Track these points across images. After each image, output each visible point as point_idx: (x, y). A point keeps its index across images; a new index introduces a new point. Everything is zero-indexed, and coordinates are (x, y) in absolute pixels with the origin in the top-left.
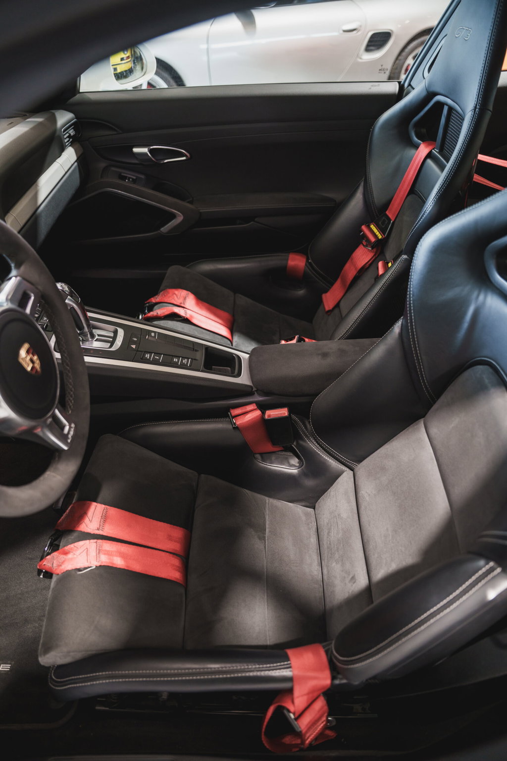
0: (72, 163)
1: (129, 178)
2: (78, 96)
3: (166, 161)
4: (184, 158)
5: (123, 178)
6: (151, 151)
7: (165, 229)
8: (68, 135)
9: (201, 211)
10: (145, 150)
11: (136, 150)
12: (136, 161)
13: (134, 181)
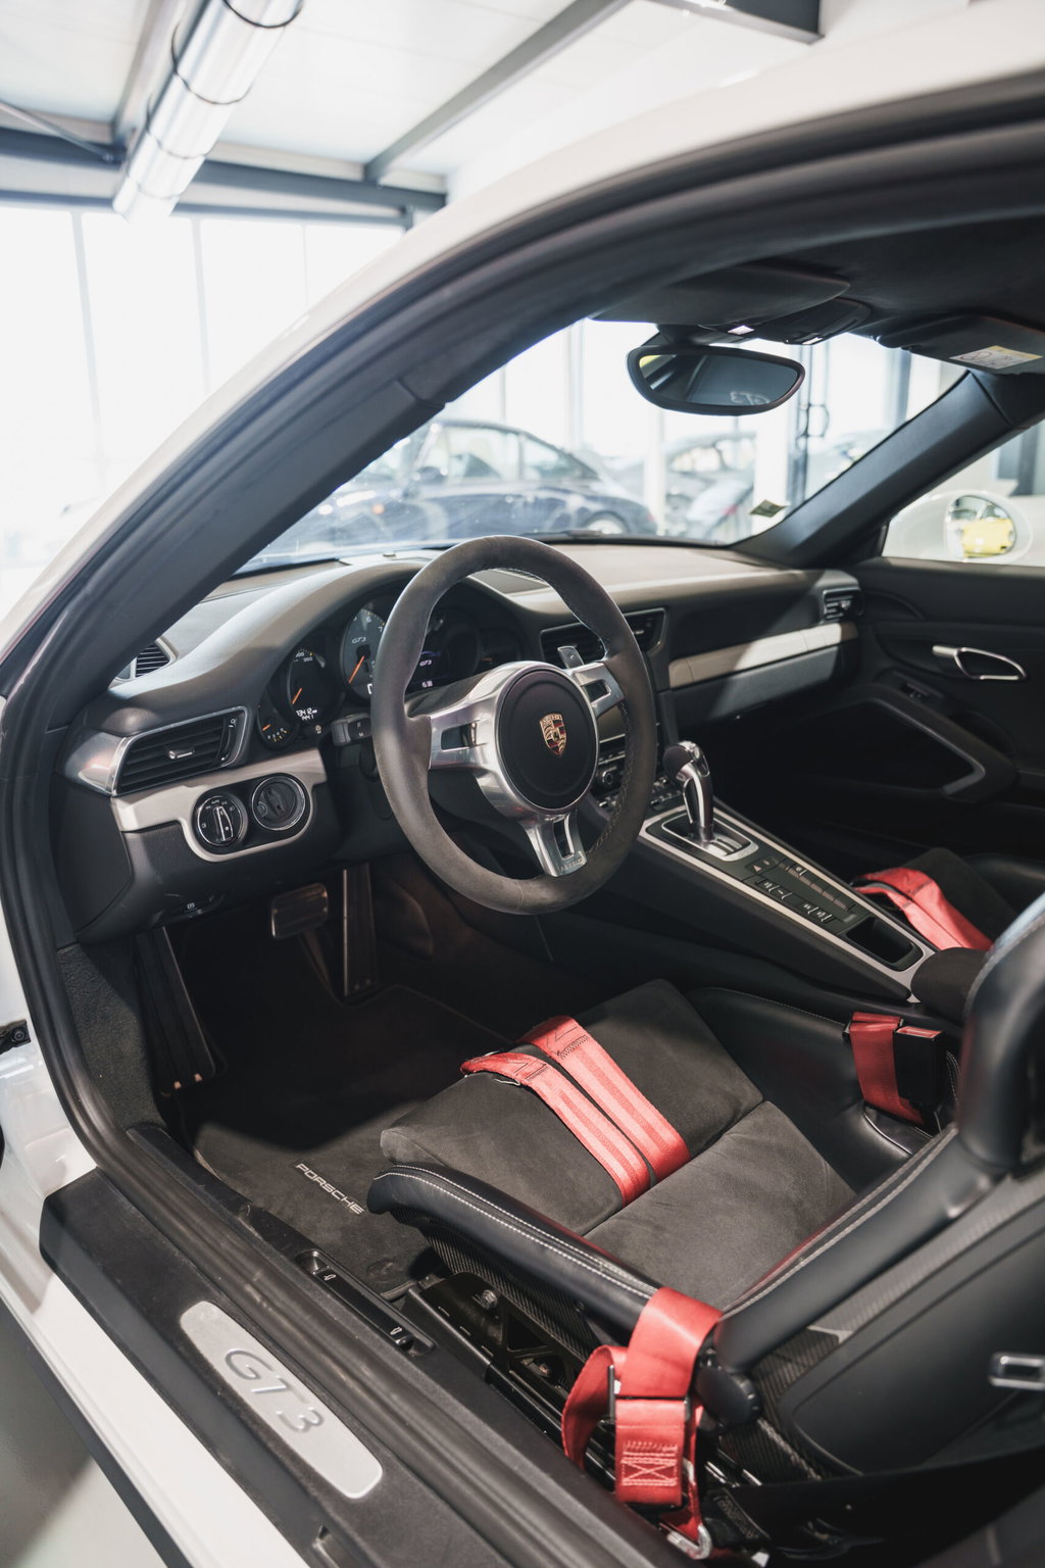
0: (829, 643)
1: (917, 693)
2: (875, 560)
3: (982, 677)
4: (1015, 678)
5: (907, 690)
6: (960, 655)
7: (951, 788)
8: (836, 604)
9: (1021, 771)
10: (953, 652)
11: (937, 649)
12: (935, 669)
13: (924, 699)
